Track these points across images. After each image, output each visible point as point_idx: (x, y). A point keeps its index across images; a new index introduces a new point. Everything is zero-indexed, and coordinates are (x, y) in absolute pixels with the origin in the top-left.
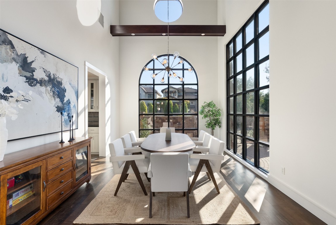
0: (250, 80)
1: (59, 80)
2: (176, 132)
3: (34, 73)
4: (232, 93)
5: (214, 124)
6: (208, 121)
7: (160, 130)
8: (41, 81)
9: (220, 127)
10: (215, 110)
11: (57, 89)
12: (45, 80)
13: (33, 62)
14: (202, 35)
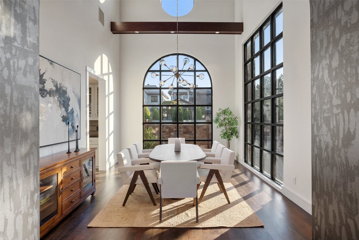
0: (281, 79)
1: (64, 89)
2: (186, 143)
3: (45, 84)
4: (249, 99)
5: (230, 134)
6: (224, 130)
7: (167, 141)
8: (50, 91)
9: (237, 137)
10: (232, 118)
11: (63, 99)
12: (53, 91)
13: (44, 73)
14: (216, 33)
